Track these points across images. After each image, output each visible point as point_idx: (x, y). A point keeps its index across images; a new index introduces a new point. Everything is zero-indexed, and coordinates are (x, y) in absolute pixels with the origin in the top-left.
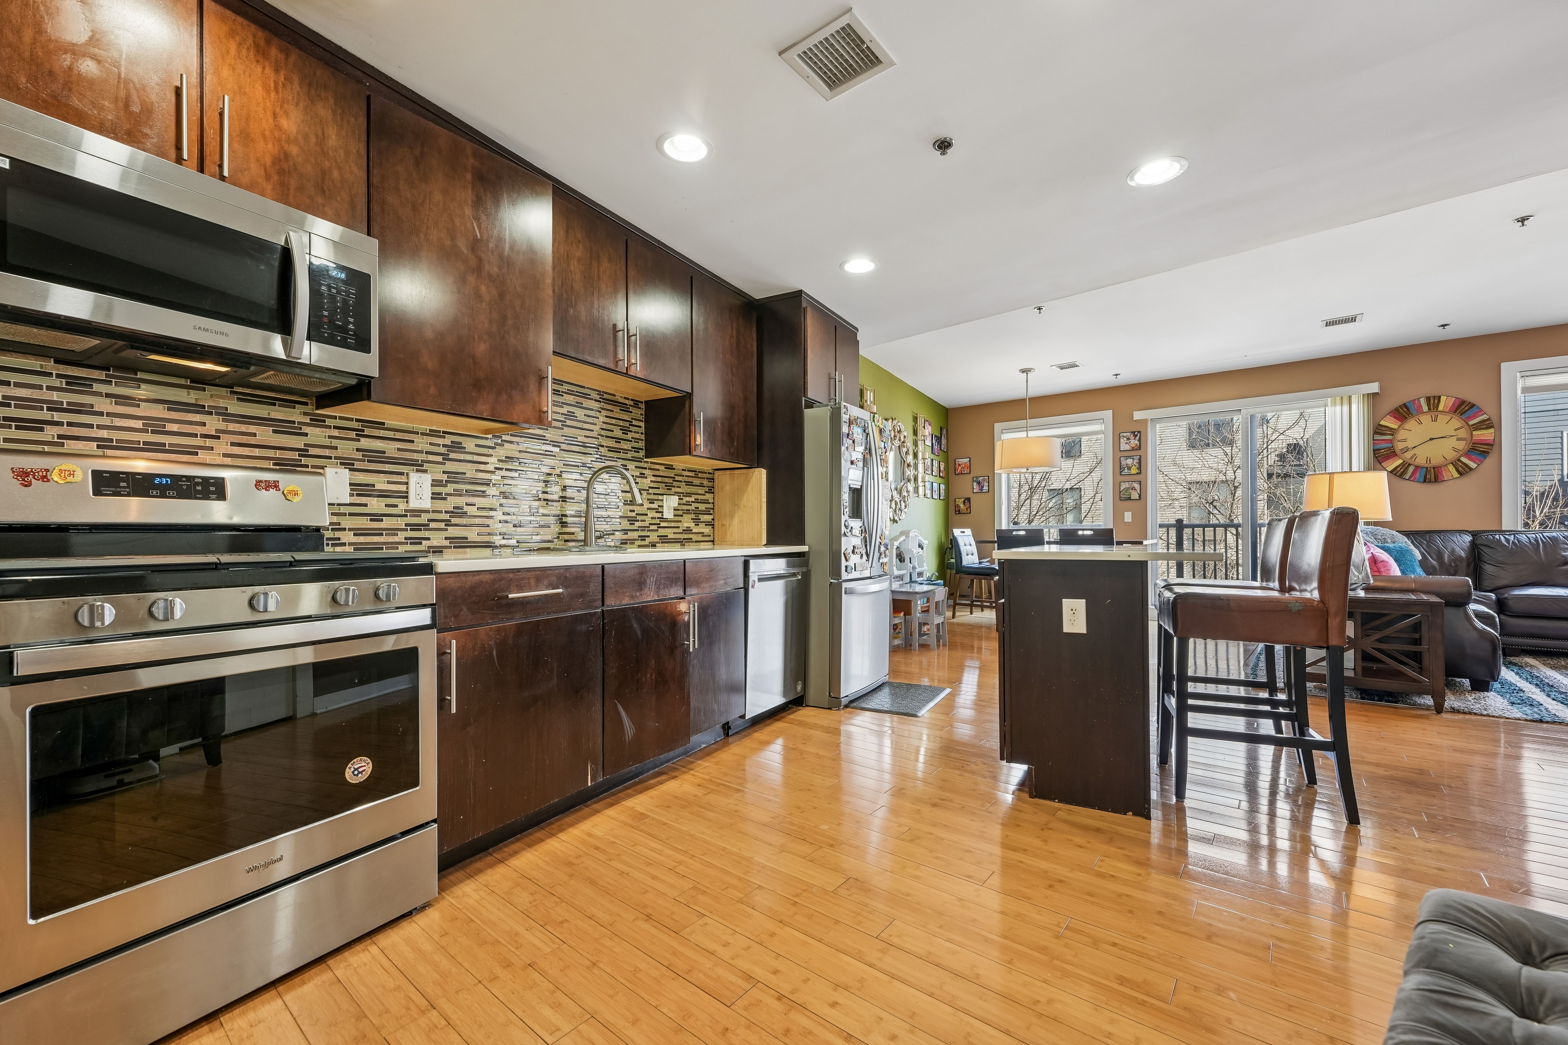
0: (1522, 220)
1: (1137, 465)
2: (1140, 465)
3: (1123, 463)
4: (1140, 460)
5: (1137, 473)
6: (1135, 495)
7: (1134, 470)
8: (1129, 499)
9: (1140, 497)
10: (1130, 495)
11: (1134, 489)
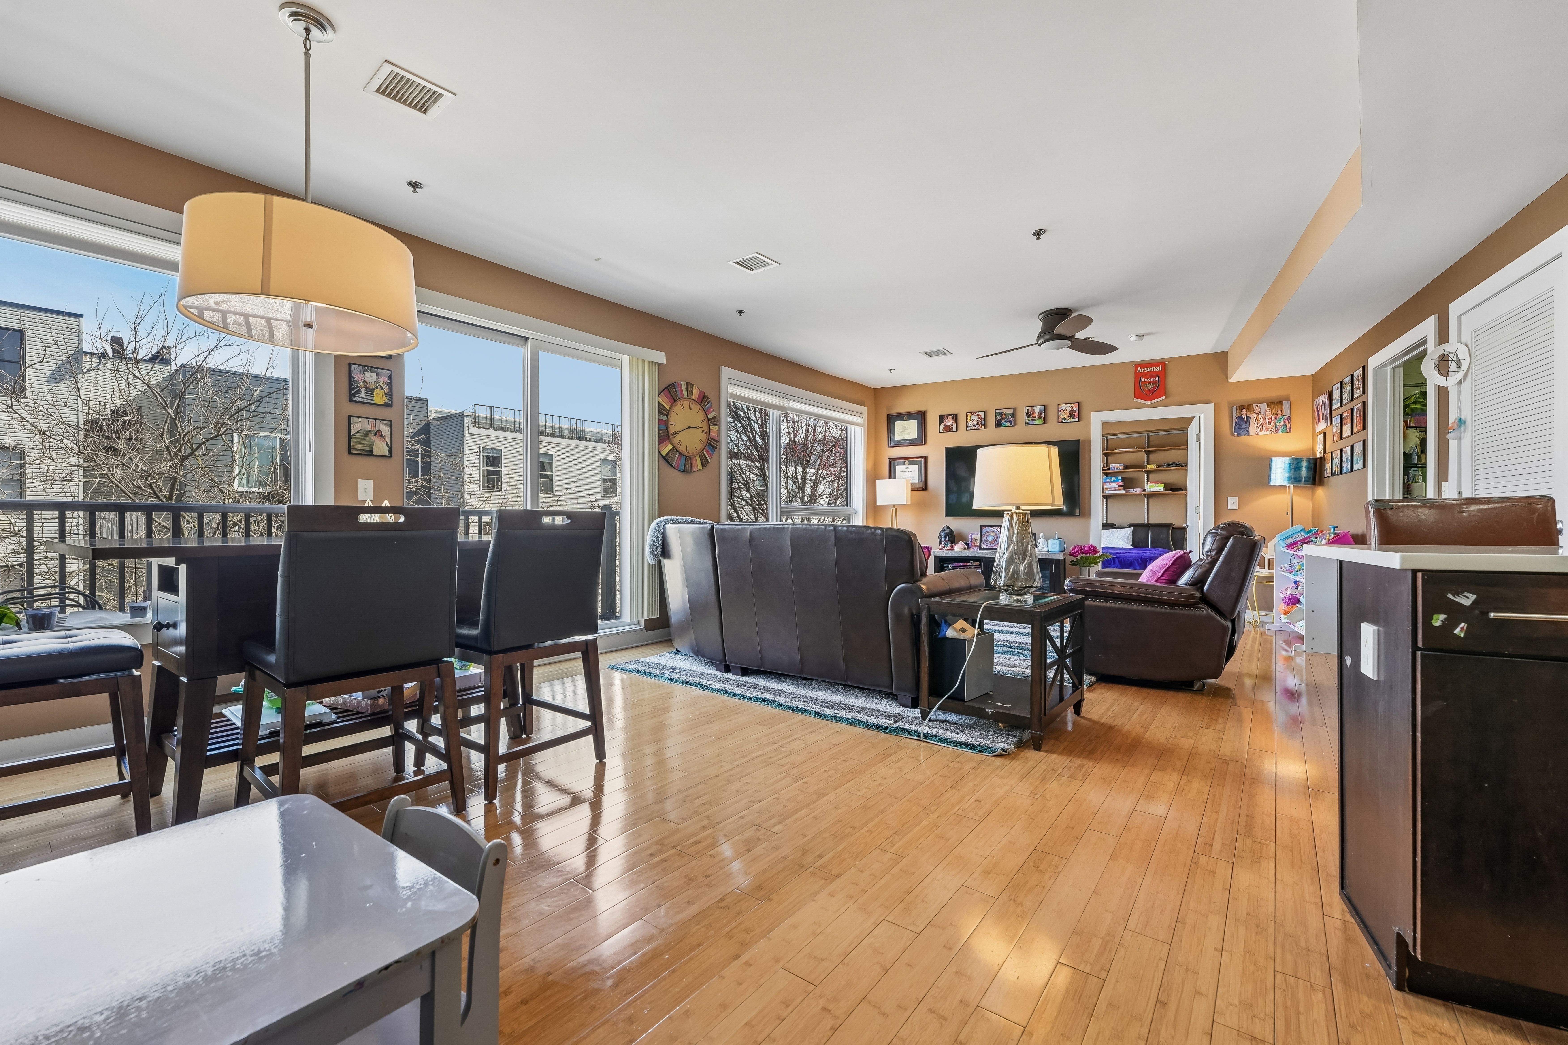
0: (1038, 234)
1: (386, 388)
2: (391, 389)
3: (357, 376)
4: (390, 378)
5: (386, 405)
6: (380, 448)
7: (379, 397)
8: (370, 453)
9: (390, 451)
10: (371, 446)
11: (378, 433)
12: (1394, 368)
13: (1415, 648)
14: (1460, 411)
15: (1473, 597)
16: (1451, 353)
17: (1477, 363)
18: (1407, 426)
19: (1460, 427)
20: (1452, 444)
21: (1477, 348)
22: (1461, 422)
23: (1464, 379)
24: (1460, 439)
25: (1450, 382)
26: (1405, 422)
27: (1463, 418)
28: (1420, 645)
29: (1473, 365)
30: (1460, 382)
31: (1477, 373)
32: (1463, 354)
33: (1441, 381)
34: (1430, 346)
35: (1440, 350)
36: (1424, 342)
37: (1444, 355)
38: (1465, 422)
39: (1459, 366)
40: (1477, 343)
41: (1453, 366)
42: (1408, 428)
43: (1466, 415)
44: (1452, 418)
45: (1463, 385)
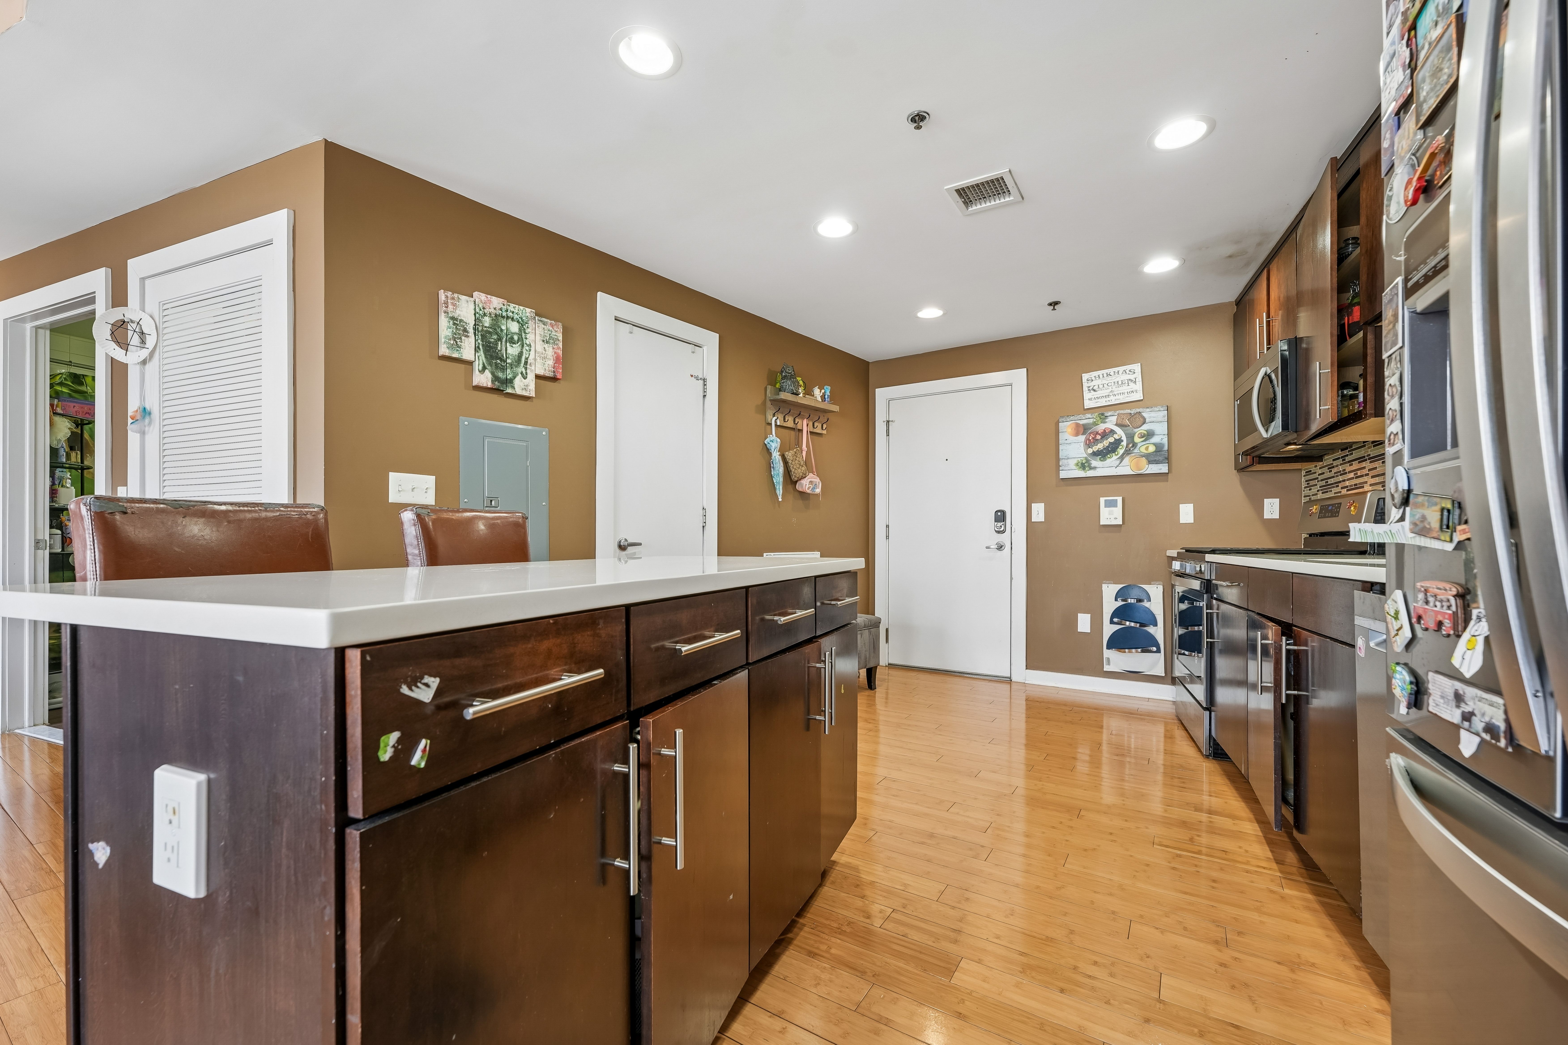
12: (37, 328)
13: (343, 821)
14: (143, 397)
15: (434, 682)
16: (132, 322)
17: (165, 343)
18: (54, 413)
19: (144, 418)
20: (133, 438)
21: (166, 325)
22: (145, 412)
23: (150, 360)
24: (143, 433)
25: (132, 358)
26: (52, 405)
27: (148, 407)
28: (356, 810)
29: (161, 344)
30: (144, 362)
31: (166, 355)
32: (148, 326)
33: (118, 354)
34: (100, 307)
35: (117, 314)
36: (90, 300)
37: (124, 322)
38: (150, 414)
39: (143, 342)
40: (165, 319)
41: (135, 340)
42: (55, 414)
43: (152, 404)
44: (133, 405)
45: (147, 366)
